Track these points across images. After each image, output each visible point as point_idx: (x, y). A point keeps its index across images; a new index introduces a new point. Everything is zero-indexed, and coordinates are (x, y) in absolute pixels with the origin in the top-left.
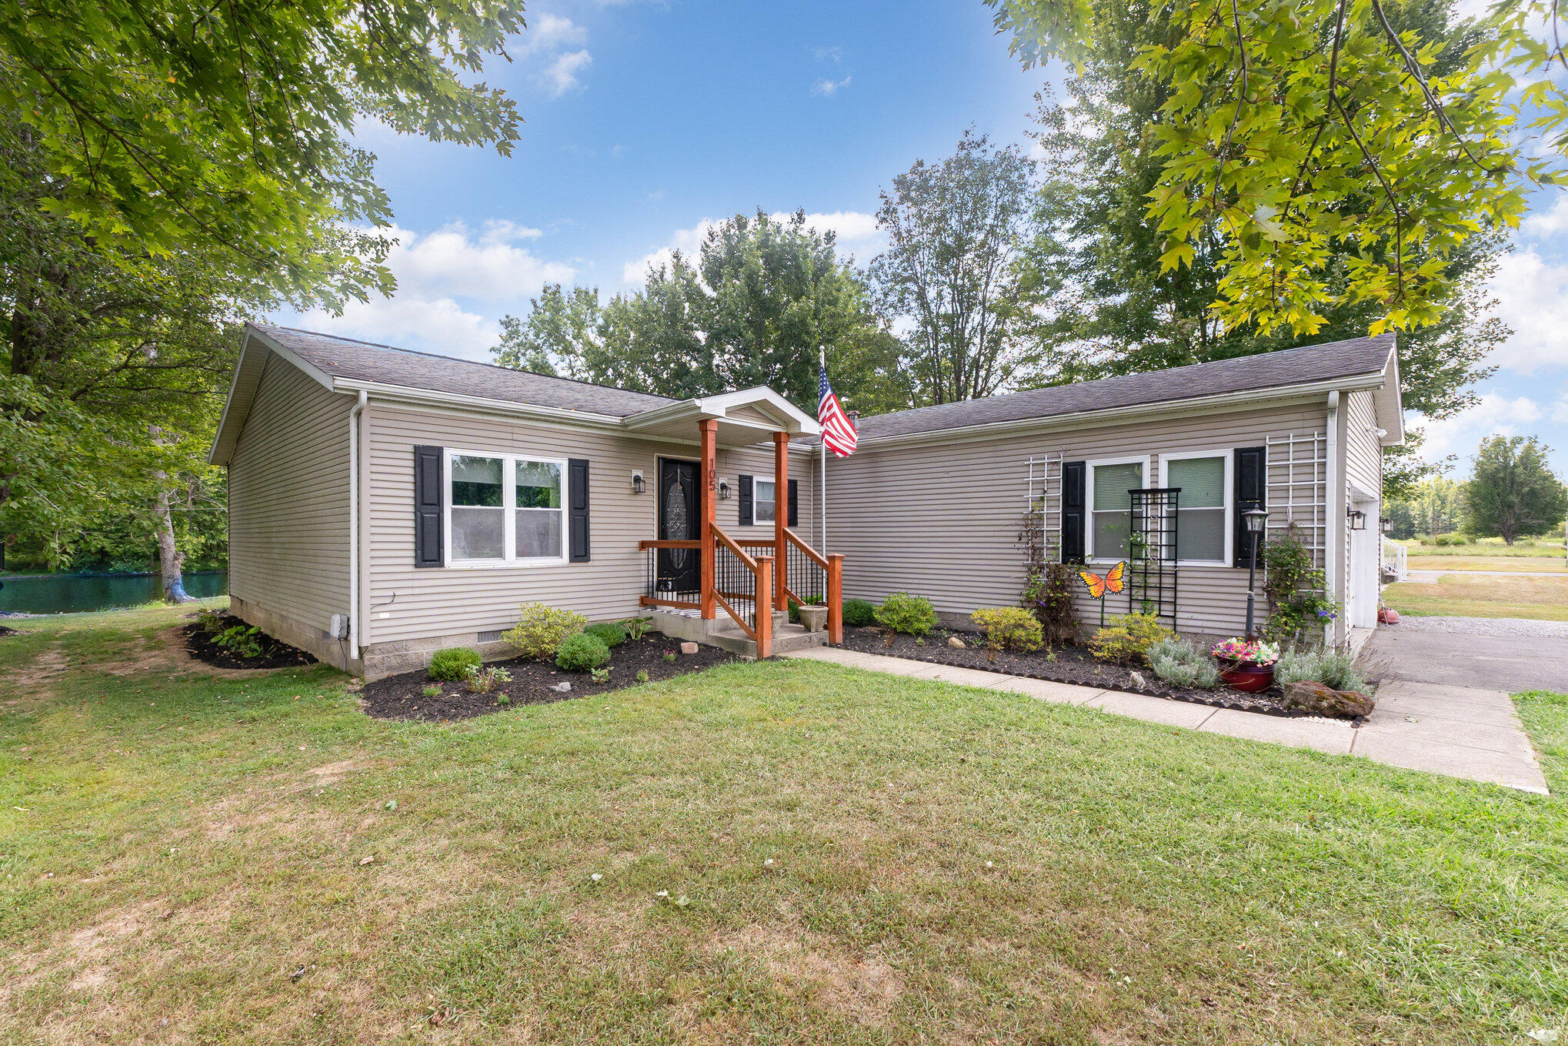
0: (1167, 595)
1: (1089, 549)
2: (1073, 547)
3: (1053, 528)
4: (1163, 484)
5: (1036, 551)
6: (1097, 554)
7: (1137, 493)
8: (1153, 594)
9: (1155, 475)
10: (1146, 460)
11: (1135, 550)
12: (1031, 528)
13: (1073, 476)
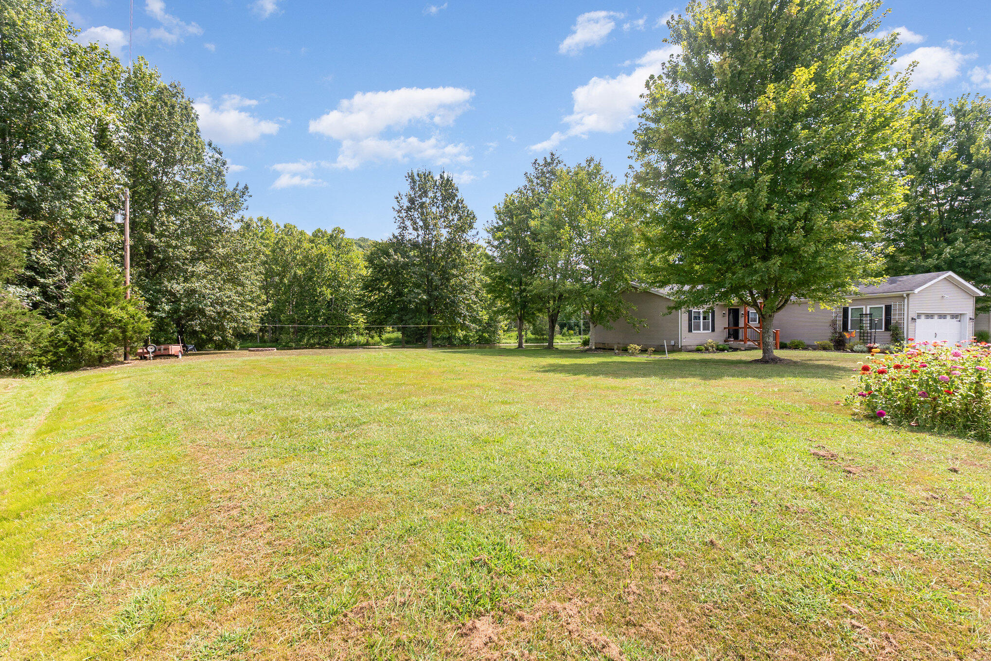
0: (869, 338)
1: (849, 328)
2: (845, 327)
3: (840, 323)
4: (868, 312)
5: (835, 329)
6: (851, 329)
7: (862, 315)
8: (866, 338)
9: (866, 311)
10: (864, 307)
11: (861, 328)
12: (834, 323)
13: (845, 310)
